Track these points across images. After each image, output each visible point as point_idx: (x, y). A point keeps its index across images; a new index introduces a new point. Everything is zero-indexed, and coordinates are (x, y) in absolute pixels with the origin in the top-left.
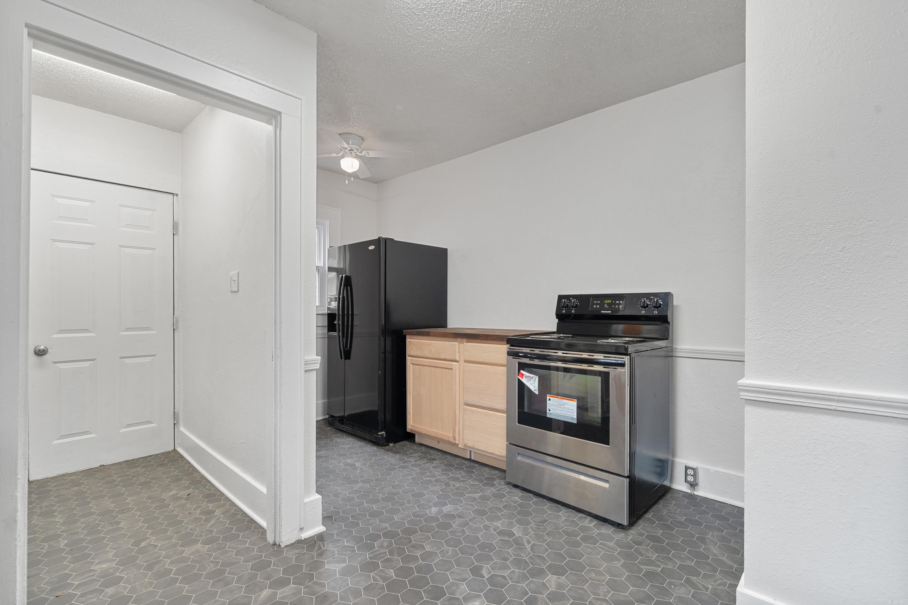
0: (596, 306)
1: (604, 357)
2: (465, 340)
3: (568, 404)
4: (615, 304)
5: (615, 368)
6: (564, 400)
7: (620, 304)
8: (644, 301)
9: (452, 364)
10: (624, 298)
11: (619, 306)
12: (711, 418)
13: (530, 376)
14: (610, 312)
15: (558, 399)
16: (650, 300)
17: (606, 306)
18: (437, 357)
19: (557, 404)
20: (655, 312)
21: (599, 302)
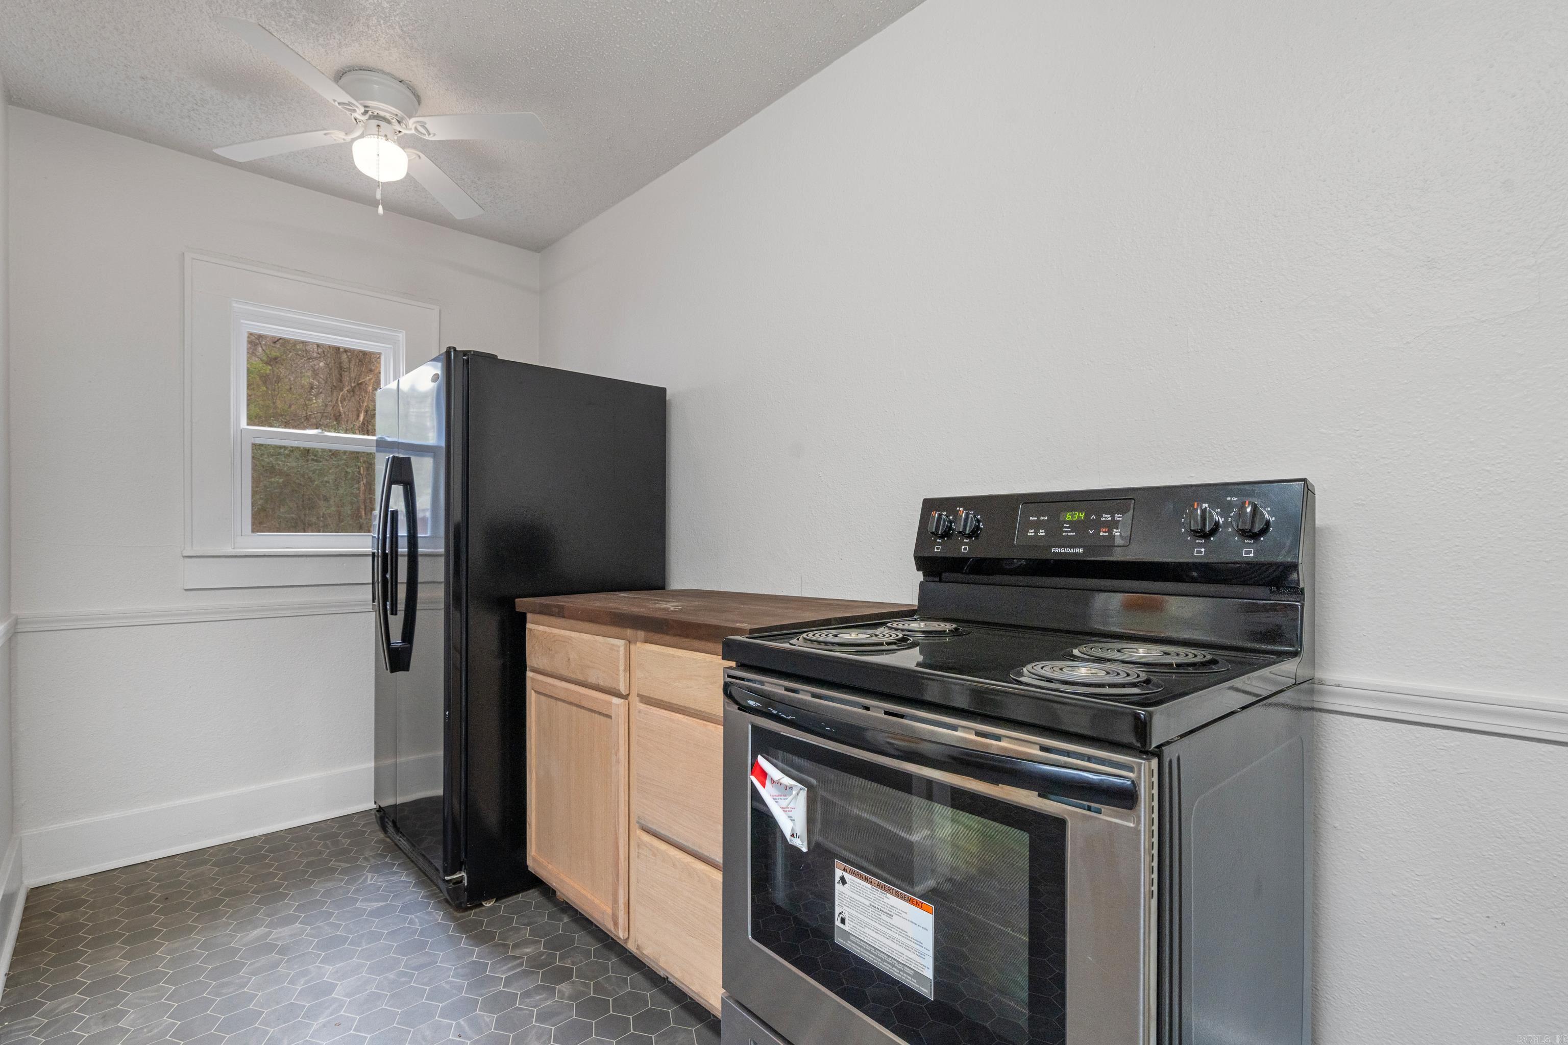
0: (1036, 532)
1: (1044, 749)
2: (641, 634)
3: (903, 915)
4: (1099, 524)
5: (1089, 809)
6: (888, 895)
7: (1114, 524)
8: (1204, 511)
9: (610, 703)
10: (1130, 505)
11: (1110, 531)
12: (1470, 955)
13: (782, 781)
14: (1081, 550)
15: (869, 886)
16: (1226, 509)
17: (1067, 532)
18: (580, 677)
19: (868, 903)
20: (1247, 553)
21: (1046, 518)
